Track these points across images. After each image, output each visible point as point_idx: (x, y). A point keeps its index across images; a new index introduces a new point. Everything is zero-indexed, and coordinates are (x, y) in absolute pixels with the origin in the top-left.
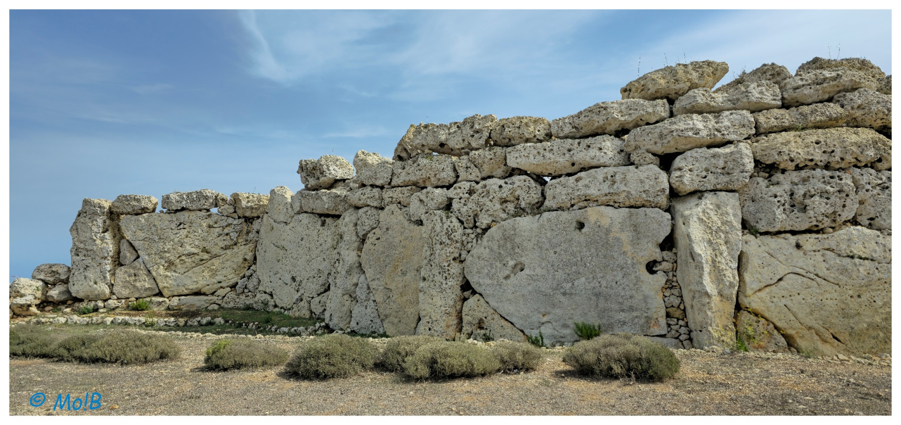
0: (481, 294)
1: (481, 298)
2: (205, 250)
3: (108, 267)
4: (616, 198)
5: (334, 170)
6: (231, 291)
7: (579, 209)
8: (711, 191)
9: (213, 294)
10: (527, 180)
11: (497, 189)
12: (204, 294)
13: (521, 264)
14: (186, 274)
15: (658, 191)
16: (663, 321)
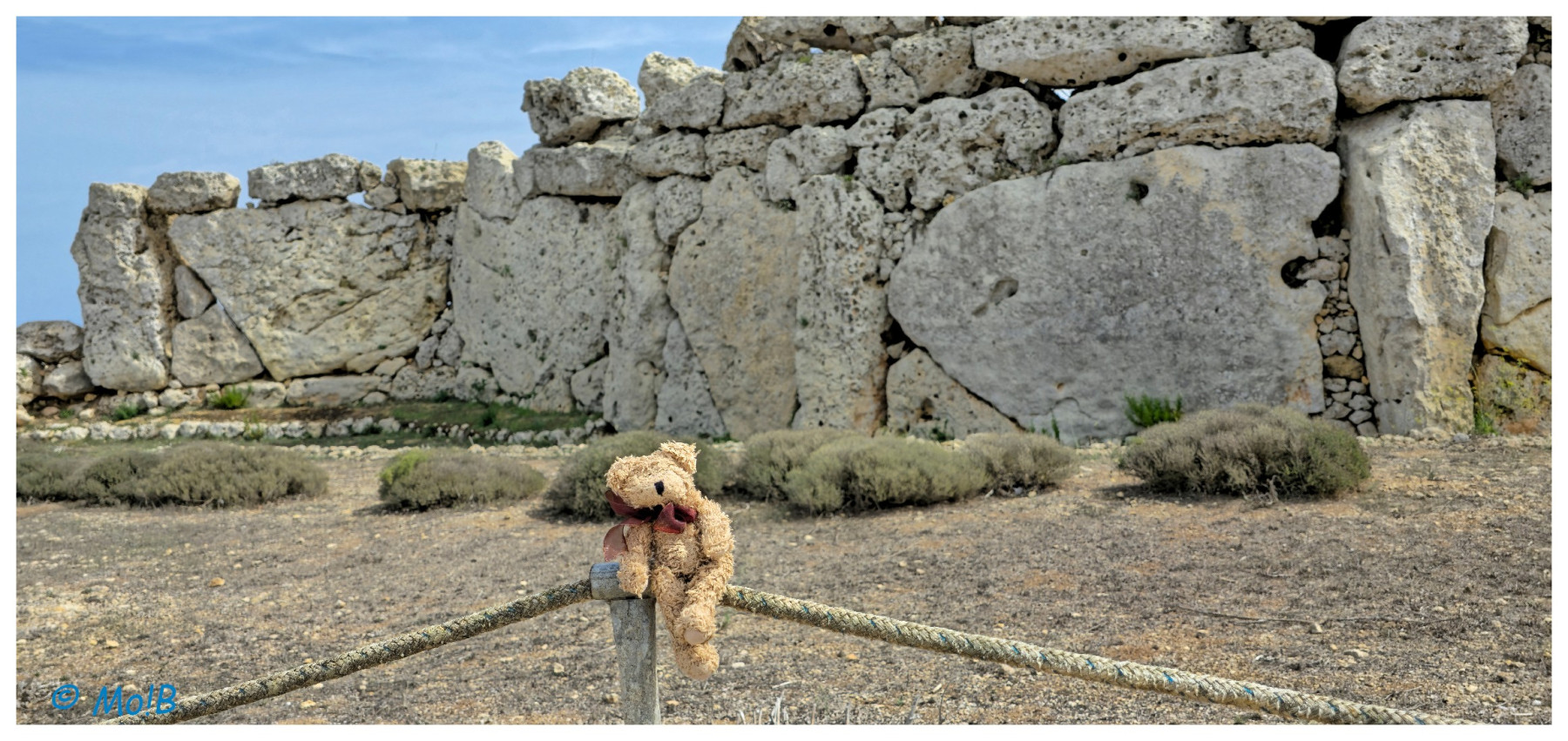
0: (924, 349)
1: (925, 357)
2: (347, 284)
3: (157, 324)
4: (1216, 125)
5: (599, 99)
6: (407, 364)
7: (1137, 155)
8: (1429, 100)
9: (371, 371)
10: (1021, 98)
11: (955, 119)
12: (354, 373)
13: (1011, 281)
14: (313, 333)
15: (1313, 105)
16: (1316, 386)
